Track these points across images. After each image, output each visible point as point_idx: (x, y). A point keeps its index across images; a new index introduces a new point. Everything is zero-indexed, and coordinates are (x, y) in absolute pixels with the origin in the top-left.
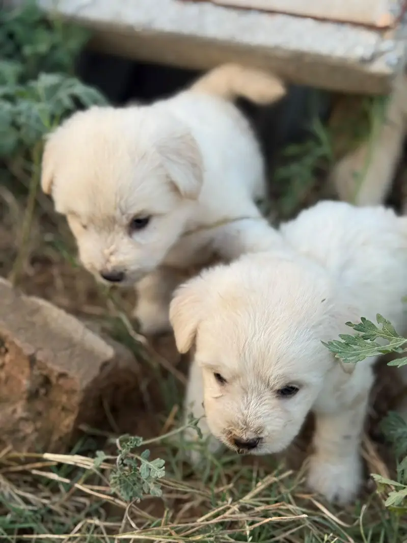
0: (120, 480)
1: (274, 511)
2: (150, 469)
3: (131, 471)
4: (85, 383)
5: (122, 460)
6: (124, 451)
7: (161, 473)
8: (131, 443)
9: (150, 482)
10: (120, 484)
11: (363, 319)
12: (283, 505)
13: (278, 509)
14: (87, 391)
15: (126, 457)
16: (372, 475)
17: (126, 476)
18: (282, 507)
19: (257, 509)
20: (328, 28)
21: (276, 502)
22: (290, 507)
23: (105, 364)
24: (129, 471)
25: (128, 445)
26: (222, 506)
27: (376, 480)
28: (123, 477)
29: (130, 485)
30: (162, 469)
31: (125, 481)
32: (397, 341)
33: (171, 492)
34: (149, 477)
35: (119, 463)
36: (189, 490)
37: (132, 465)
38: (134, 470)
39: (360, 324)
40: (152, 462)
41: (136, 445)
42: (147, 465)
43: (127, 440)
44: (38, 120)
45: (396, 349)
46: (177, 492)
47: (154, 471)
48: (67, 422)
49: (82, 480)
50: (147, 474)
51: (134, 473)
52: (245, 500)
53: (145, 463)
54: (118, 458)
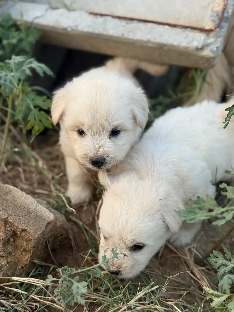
0: (61, 293)
1: (147, 310)
2: (78, 288)
3: (67, 289)
4: (37, 235)
5: (62, 281)
6: (64, 276)
7: (84, 291)
8: (68, 271)
9: (78, 295)
10: (61, 295)
11: (198, 197)
12: (152, 306)
13: (150, 308)
14: (38, 239)
15: (65, 280)
16: (204, 288)
17: (64, 291)
18: (153, 307)
19: (138, 308)
20: (177, 30)
21: (149, 304)
22: (157, 307)
23: (49, 223)
24: (66, 288)
25: (66, 273)
26: (117, 307)
27: (206, 291)
28: (63, 292)
29: (66, 297)
30: (85, 288)
31: (63, 294)
32: (218, 210)
33: (87, 299)
34: (77, 293)
35: (60, 283)
36: (98, 298)
37: (68, 285)
38: (69, 288)
39: (197, 200)
40: (80, 283)
41: (71, 273)
42: (77, 286)
43: (66, 270)
44: (11, 82)
45: (217, 215)
46: (91, 299)
47: (81, 289)
48: (26, 258)
49: (34, 292)
50: (76, 291)
51: (69, 290)
52: (130, 303)
53: (76, 284)
54: (60, 280)
